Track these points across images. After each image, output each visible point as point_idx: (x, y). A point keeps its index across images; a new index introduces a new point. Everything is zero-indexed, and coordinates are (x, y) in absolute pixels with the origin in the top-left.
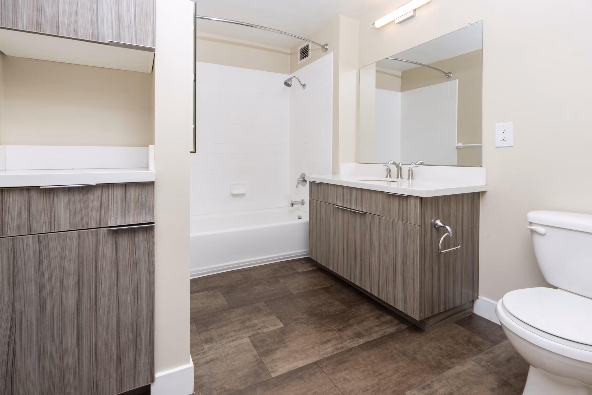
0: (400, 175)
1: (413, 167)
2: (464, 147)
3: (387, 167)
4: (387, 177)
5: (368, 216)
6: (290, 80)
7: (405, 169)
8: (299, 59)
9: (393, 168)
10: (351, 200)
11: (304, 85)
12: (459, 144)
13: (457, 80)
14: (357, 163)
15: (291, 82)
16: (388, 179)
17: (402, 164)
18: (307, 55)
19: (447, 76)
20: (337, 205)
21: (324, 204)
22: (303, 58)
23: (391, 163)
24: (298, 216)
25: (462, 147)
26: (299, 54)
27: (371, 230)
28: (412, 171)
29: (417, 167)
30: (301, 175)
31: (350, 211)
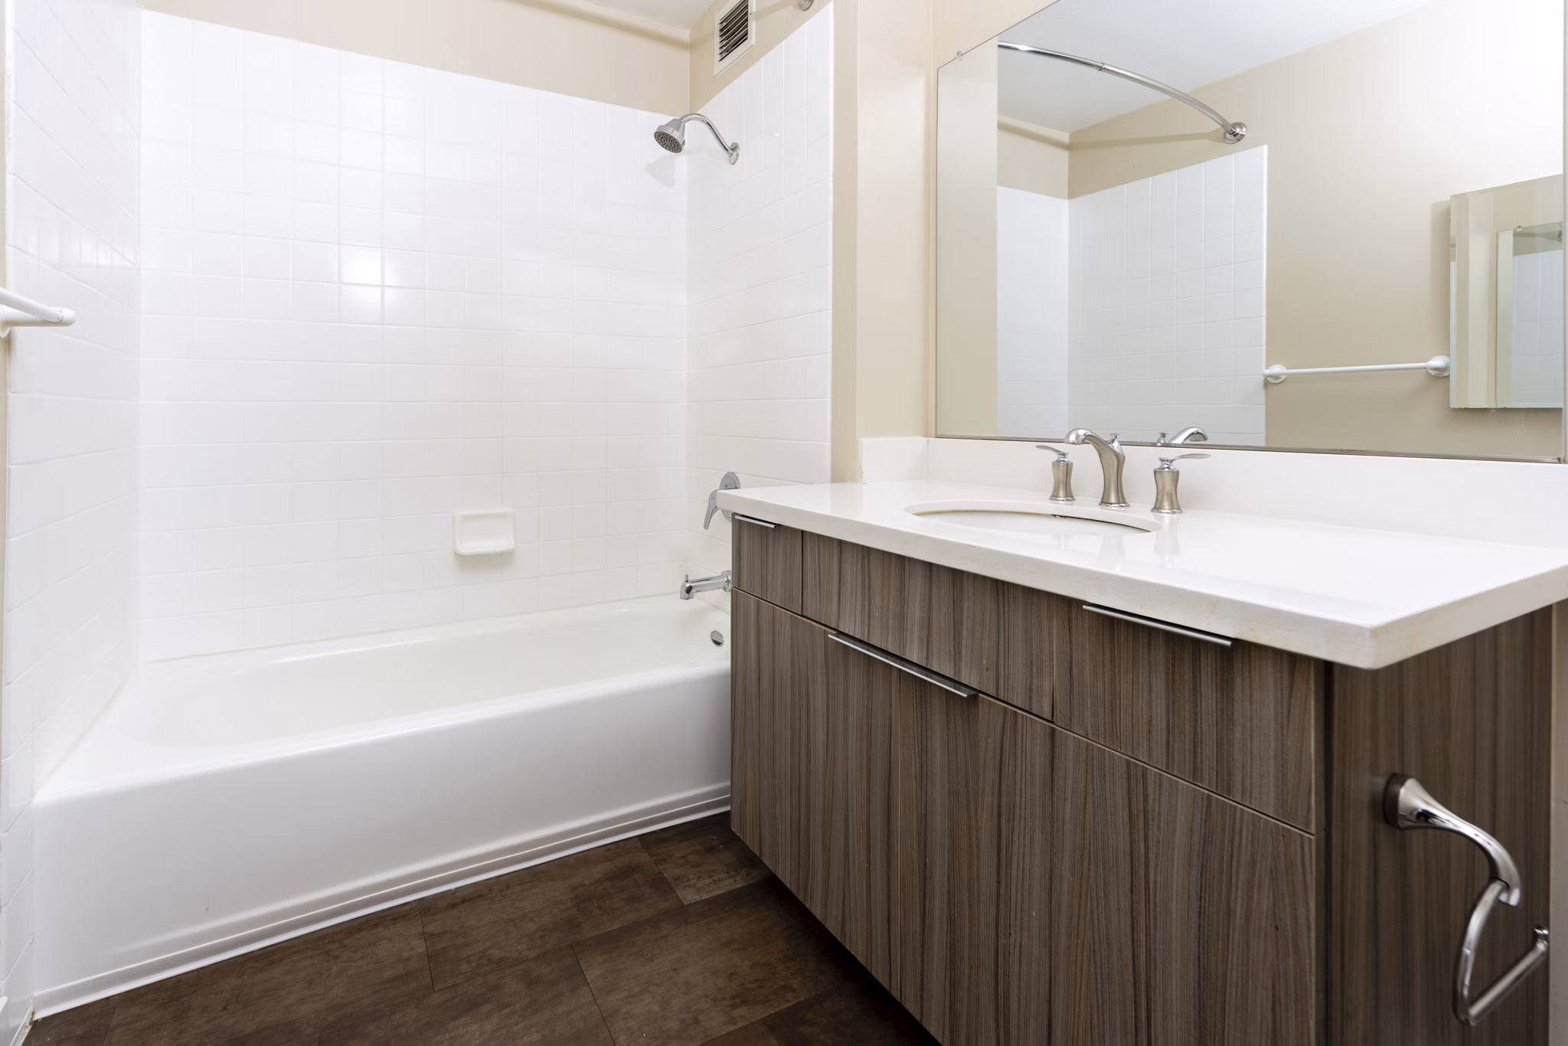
0: (1114, 490)
1: (1183, 457)
2: (1290, 378)
3: (1055, 457)
4: (1054, 496)
5: (988, 718)
6: (678, 124)
7: (1141, 463)
8: (719, 57)
9: (1086, 462)
10: (902, 617)
11: (735, 148)
12: (1273, 366)
13: (1265, 147)
14: (927, 435)
15: (683, 135)
16: (1062, 507)
17: (1122, 444)
18: (744, 37)
19: (1228, 135)
20: (841, 630)
21: (789, 618)
22: (729, 51)
23: (1078, 436)
24: (713, 632)
25: (1283, 377)
26: (718, 39)
27: (1004, 786)
28: (1176, 475)
29: (1201, 456)
30: (722, 481)
31: (900, 670)
